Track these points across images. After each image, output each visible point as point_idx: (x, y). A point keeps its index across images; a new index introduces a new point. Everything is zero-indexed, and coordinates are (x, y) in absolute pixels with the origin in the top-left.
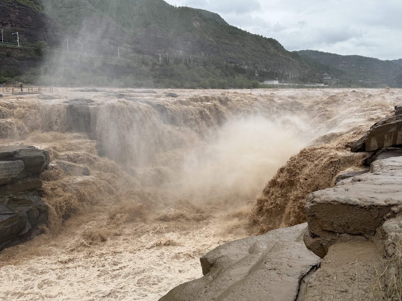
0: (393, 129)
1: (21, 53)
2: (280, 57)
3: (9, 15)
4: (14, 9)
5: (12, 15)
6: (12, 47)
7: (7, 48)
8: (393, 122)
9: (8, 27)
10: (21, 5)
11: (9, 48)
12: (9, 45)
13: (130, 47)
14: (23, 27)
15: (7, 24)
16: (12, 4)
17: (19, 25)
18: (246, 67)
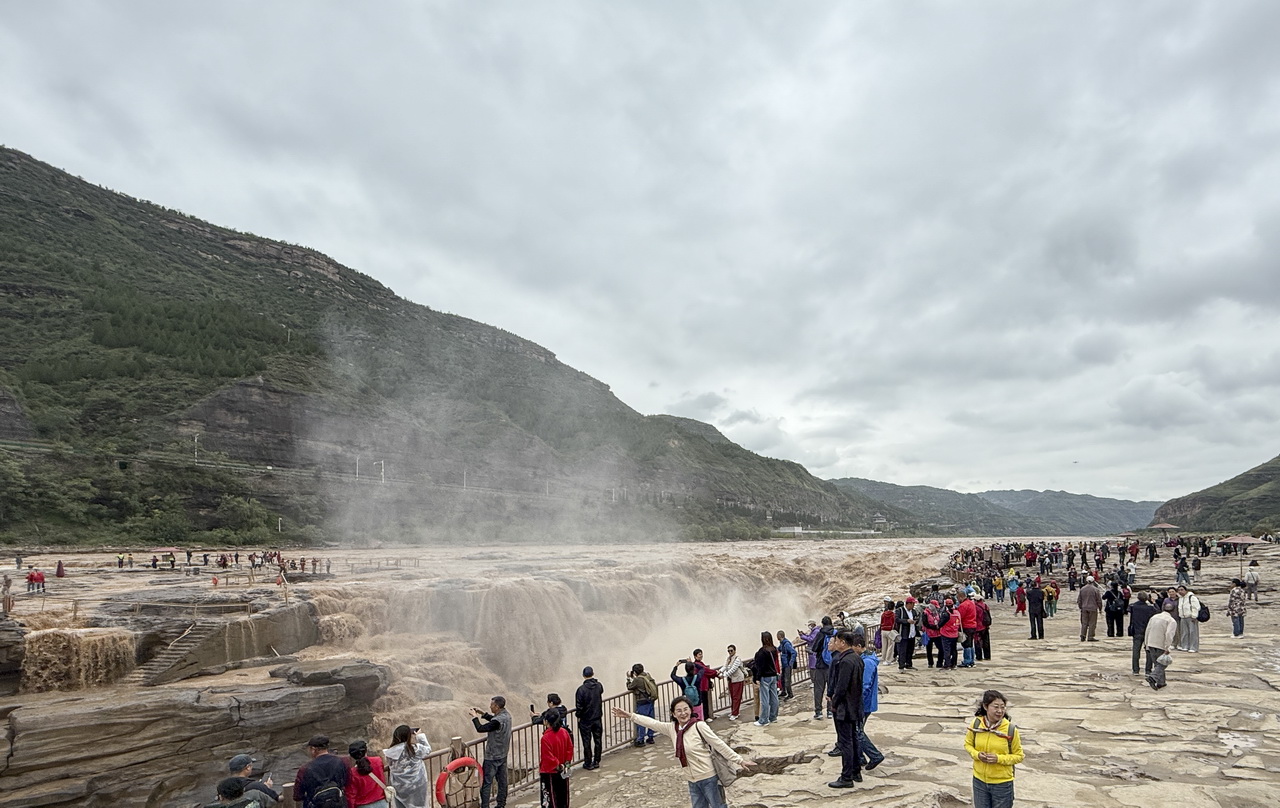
2: (806, 490)
3: (370, 435)
4: (379, 425)
5: (375, 434)
18: (752, 507)
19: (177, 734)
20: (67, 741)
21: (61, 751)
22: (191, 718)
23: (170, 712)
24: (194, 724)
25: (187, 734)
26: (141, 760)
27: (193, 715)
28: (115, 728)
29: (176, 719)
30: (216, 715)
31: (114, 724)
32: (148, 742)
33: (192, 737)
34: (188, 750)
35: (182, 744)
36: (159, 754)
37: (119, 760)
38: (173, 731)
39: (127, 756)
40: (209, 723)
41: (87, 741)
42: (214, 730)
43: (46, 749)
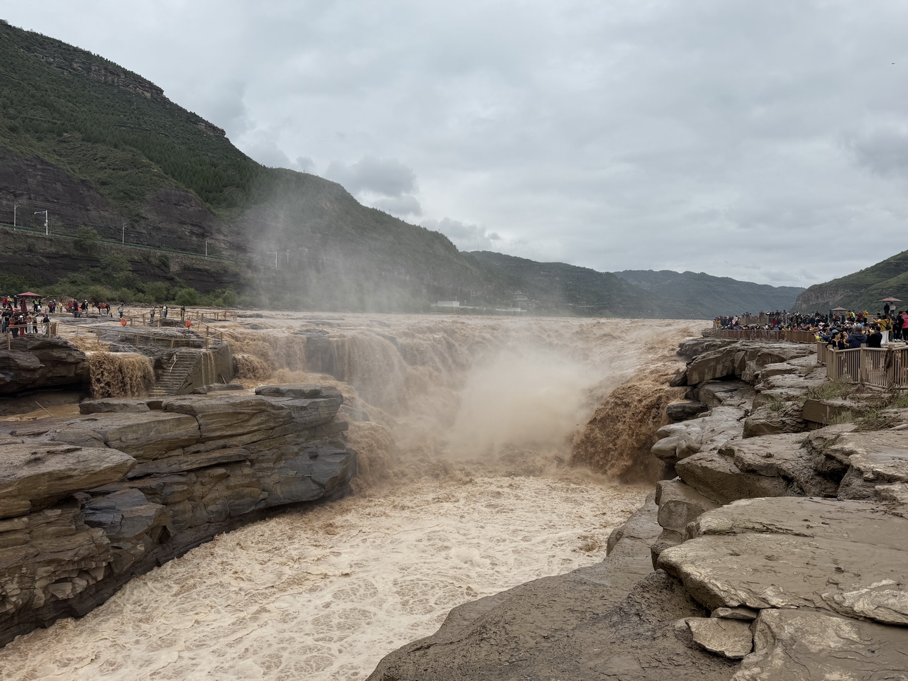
0: (713, 364)
1: (51, 246)
3: (27, 181)
4: (34, 170)
5: (30, 180)
6: (36, 235)
7: (28, 237)
8: (711, 357)
9: (23, 201)
10: (47, 164)
11: (31, 237)
12: (30, 233)
13: (224, 240)
14: (49, 201)
15: (22, 194)
16: (31, 161)
17: (41, 198)
19: (268, 424)
20: (221, 422)
21: (220, 429)
22: (273, 413)
23: (263, 407)
24: (276, 417)
25: (272, 425)
26: (255, 440)
27: (274, 411)
28: (240, 416)
29: (266, 413)
30: (284, 413)
31: (240, 413)
32: (255, 428)
33: (275, 427)
34: (274, 436)
35: (271, 431)
36: (261, 437)
37: (246, 438)
38: (266, 421)
39: (248, 436)
40: (282, 418)
41: (229, 423)
42: (284, 423)
43: (214, 426)
